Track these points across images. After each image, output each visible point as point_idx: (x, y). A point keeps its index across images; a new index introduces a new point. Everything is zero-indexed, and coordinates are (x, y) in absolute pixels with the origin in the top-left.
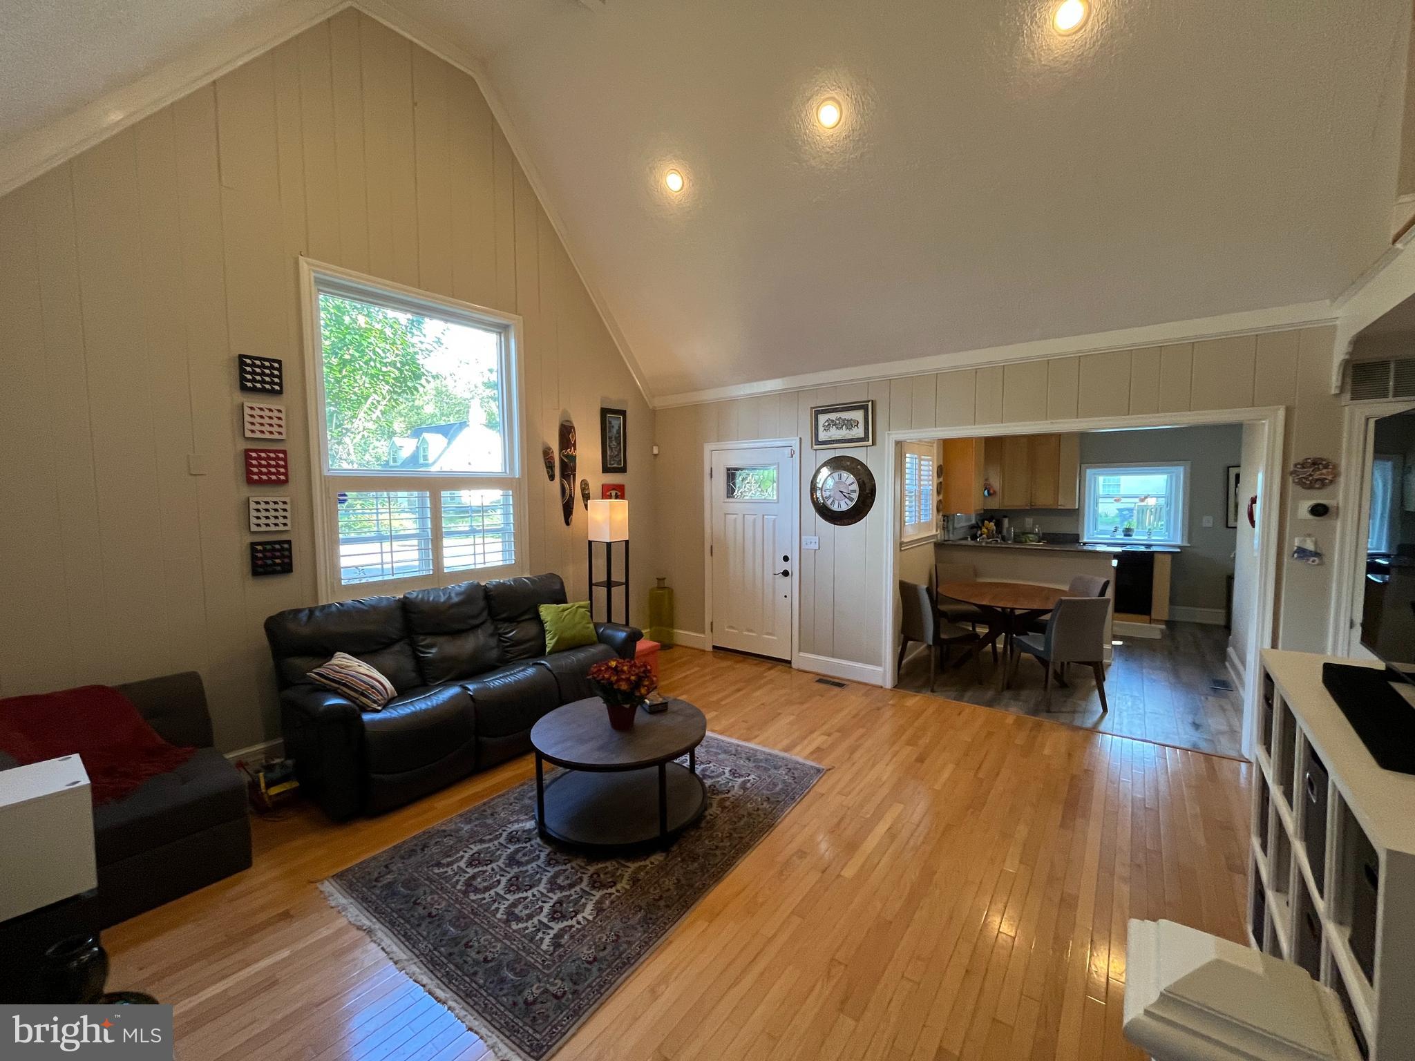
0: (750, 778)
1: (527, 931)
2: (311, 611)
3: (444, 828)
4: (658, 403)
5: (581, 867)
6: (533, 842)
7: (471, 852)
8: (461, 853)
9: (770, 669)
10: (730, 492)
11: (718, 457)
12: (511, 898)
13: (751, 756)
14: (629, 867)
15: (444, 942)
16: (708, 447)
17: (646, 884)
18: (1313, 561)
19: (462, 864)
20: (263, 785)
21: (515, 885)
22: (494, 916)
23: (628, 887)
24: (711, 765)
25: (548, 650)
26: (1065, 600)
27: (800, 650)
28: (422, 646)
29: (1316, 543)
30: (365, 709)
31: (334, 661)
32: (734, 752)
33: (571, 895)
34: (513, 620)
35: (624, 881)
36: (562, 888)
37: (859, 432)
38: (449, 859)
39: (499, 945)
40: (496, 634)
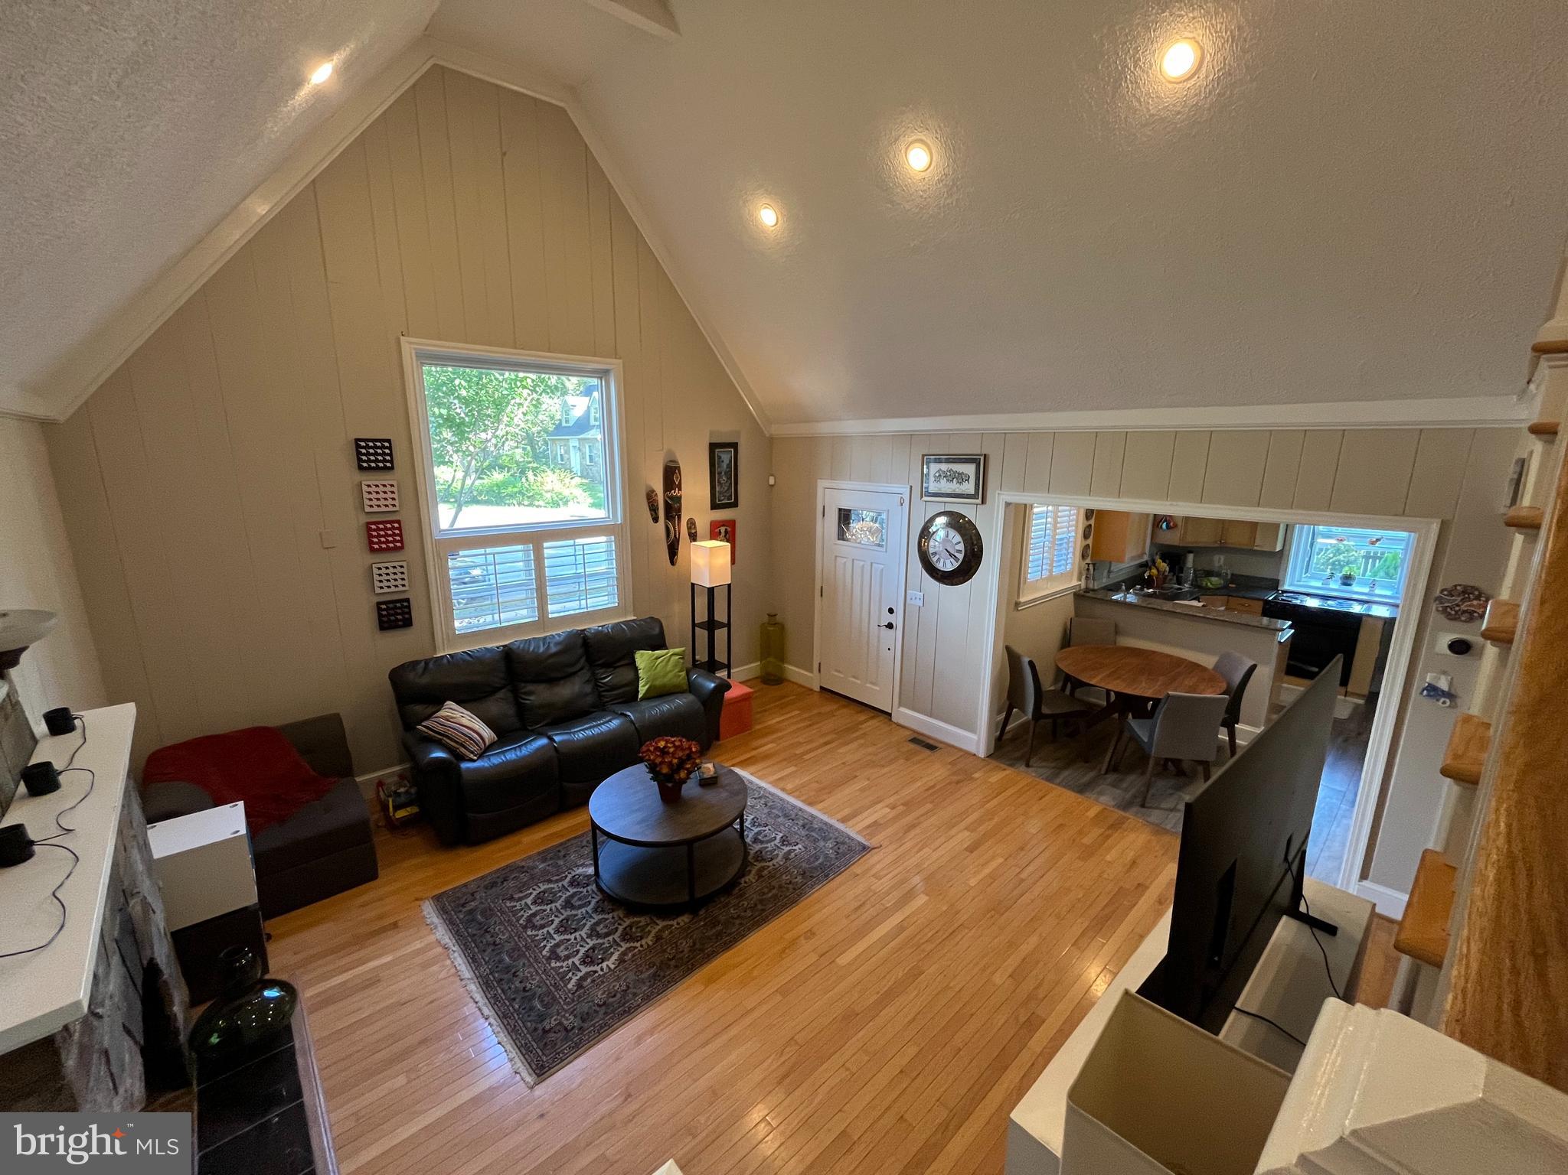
0: (796, 848)
1: (561, 970)
2: (427, 662)
3: (523, 864)
4: (776, 430)
5: (620, 918)
6: (589, 888)
7: (539, 890)
8: (531, 890)
9: (872, 718)
10: (841, 536)
11: (834, 494)
12: (558, 938)
13: (808, 824)
14: (657, 925)
15: (498, 969)
16: (822, 484)
17: (667, 944)
18: (1444, 703)
19: (529, 901)
20: (391, 809)
21: (564, 927)
22: (541, 952)
23: (650, 943)
24: (767, 828)
25: (640, 696)
26: (1174, 697)
27: (900, 705)
28: (525, 693)
29: (1451, 684)
30: (462, 758)
31: (442, 713)
32: (793, 817)
33: (604, 943)
34: (610, 665)
35: (650, 938)
36: (599, 936)
37: (969, 488)
38: (521, 895)
39: (538, 978)
40: (595, 681)
